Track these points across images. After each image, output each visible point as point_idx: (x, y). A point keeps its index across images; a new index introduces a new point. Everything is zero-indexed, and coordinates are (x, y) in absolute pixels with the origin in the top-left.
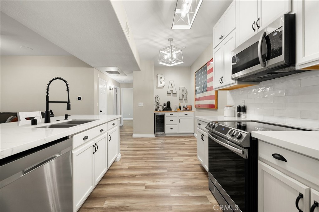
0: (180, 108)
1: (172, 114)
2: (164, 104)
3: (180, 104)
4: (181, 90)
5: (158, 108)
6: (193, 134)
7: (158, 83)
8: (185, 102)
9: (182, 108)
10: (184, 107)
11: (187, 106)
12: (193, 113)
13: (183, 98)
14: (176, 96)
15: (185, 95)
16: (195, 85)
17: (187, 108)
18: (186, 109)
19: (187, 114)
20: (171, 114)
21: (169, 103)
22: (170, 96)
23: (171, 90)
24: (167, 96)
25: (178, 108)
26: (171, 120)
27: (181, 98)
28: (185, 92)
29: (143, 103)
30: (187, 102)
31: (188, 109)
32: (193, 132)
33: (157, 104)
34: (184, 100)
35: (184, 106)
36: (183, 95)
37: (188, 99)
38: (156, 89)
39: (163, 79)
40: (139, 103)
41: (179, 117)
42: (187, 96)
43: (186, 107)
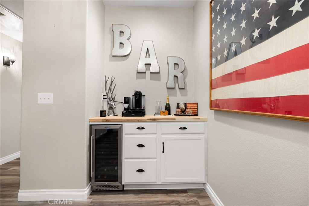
0: (168, 108)
1: (143, 128)
2: (125, 98)
3: (168, 98)
4: (172, 65)
5: (111, 108)
6: (204, 184)
7: (113, 46)
8: (182, 95)
9: (174, 110)
10: (178, 106)
11: (185, 104)
12: (203, 123)
13: (177, 85)
14: (159, 79)
15: (180, 75)
16: (211, 39)
17: (186, 108)
18: (183, 113)
19: (185, 128)
20: (138, 128)
21: (138, 96)
22: (145, 78)
23: (146, 64)
24: (138, 78)
25: (164, 109)
26: (139, 146)
27: (171, 84)
28: (181, 68)
29: (51, 95)
30: (186, 95)
31: (189, 111)
32: (203, 180)
33: (110, 99)
34: (179, 88)
35: (178, 104)
36: (175, 76)
37: (188, 88)
38: (110, 60)
39: (126, 35)
40: (40, 95)
41: (163, 136)
42: (186, 80)
43: (182, 106)
